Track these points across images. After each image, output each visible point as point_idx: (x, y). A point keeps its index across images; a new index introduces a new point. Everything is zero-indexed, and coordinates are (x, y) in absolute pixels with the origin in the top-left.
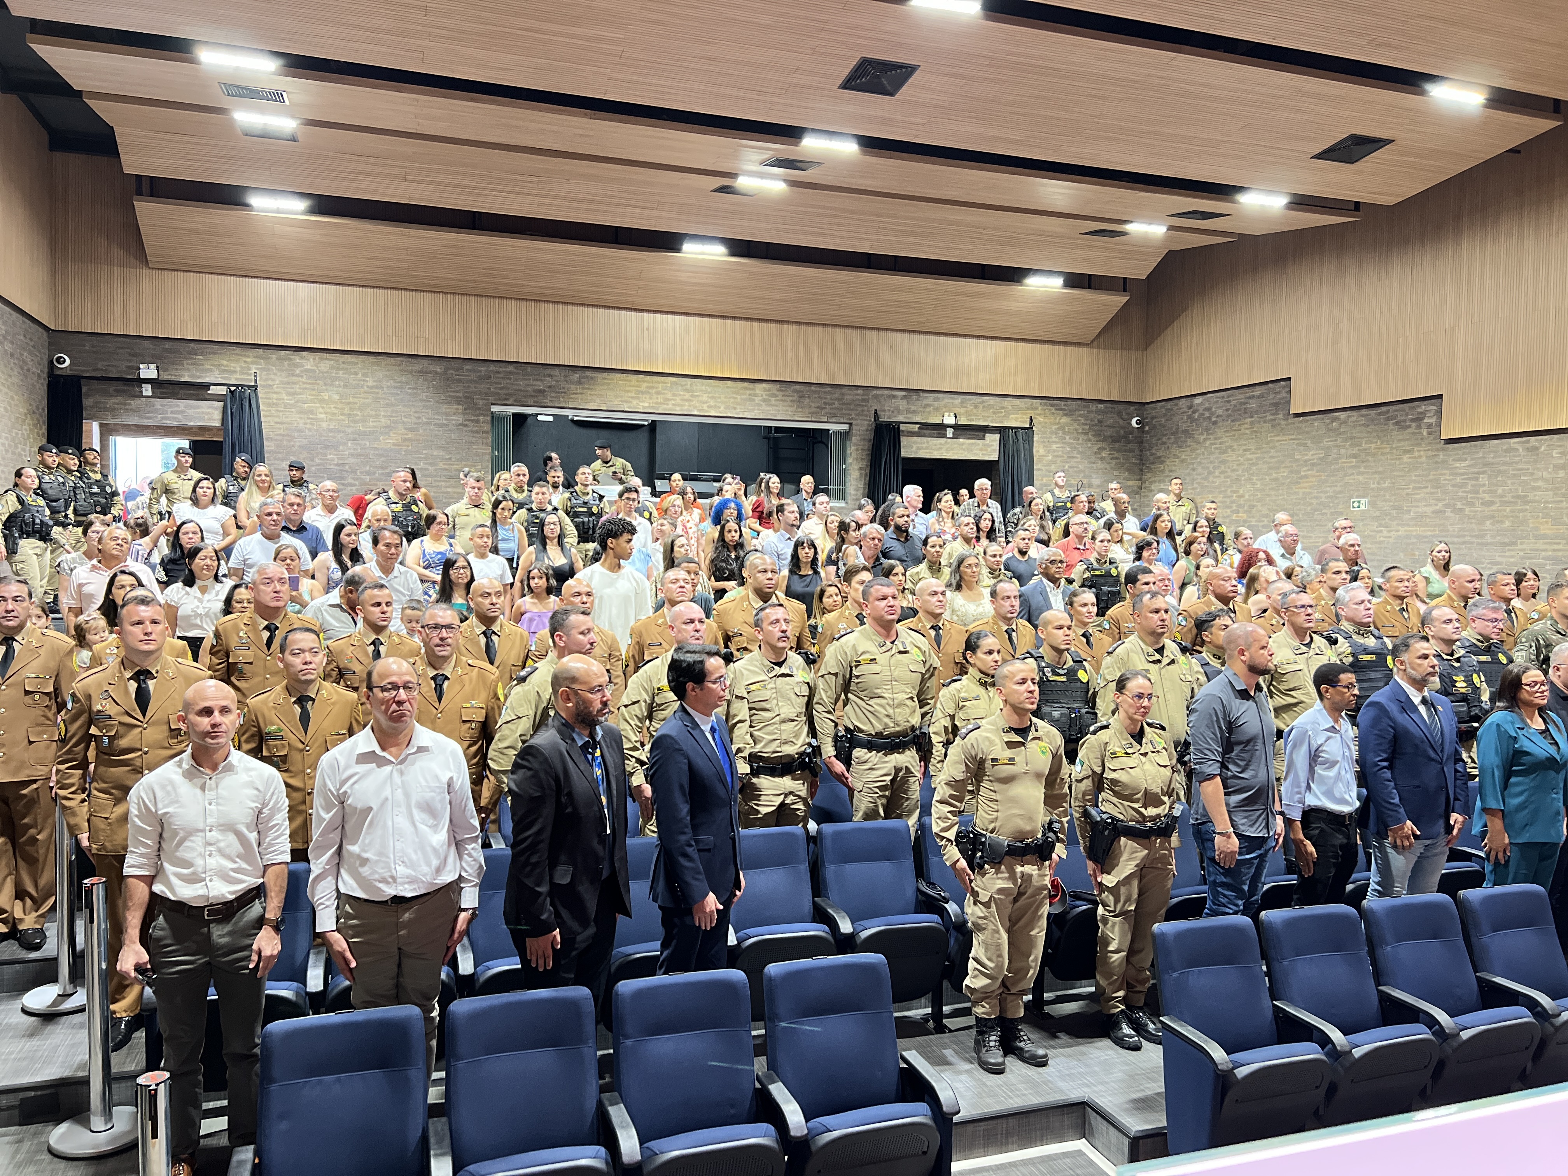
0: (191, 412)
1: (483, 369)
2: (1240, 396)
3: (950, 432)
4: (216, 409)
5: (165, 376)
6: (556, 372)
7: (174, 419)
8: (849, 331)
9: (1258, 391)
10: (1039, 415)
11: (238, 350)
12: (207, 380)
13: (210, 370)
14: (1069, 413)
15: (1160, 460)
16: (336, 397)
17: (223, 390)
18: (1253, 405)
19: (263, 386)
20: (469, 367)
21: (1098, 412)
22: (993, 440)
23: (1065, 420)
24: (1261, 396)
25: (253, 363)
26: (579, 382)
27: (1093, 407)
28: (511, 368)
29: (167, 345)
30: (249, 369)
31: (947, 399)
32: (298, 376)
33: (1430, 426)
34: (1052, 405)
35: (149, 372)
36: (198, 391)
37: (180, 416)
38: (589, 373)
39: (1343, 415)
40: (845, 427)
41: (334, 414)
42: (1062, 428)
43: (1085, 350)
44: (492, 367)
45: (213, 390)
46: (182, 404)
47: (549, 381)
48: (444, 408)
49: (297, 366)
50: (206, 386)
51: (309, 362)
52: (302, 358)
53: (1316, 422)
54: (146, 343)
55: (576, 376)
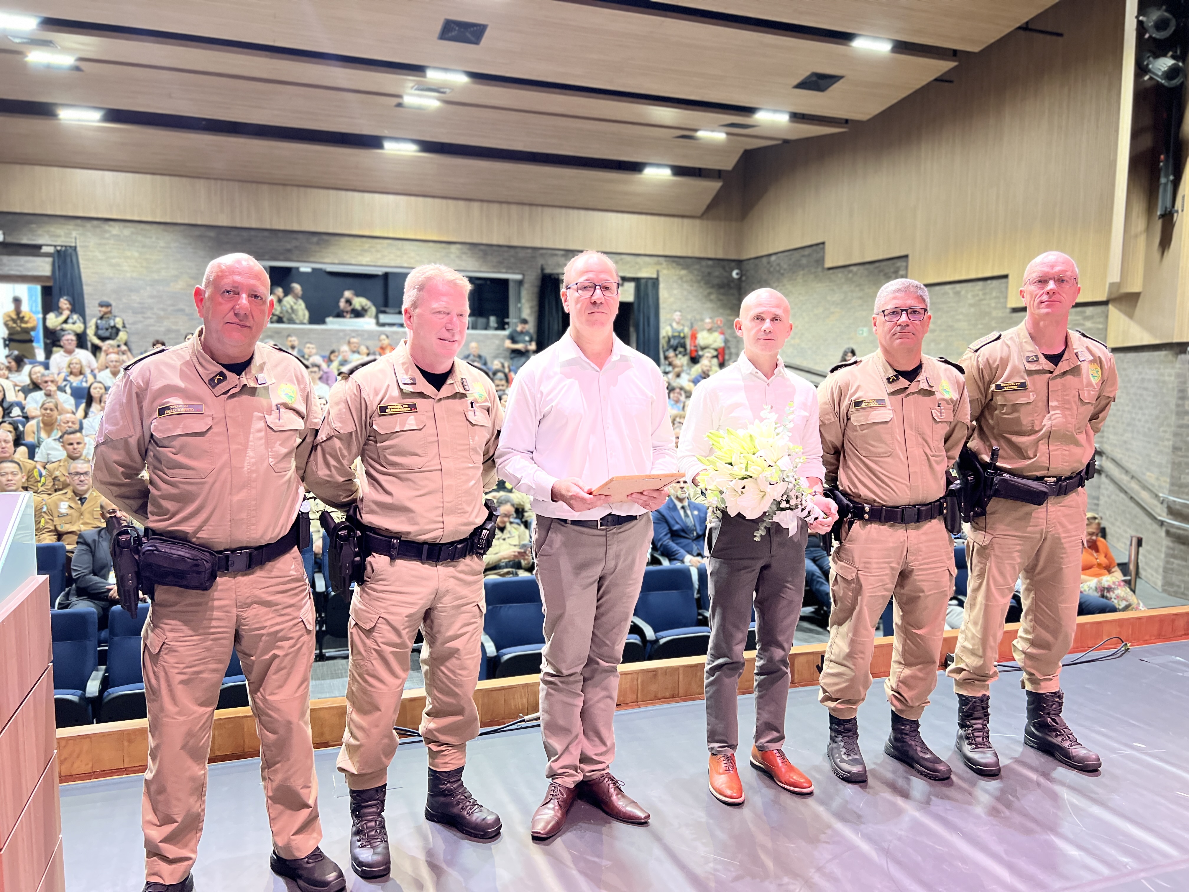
0: (29, 265)
2: (797, 255)
4: (47, 262)
5: (10, 240)
6: (300, 236)
7: (18, 270)
8: (520, 207)
9: (807, 252)
10: (664, 268)
11: (62, 221)
12: (40, 242)
13: (42, 235)
14: (686, 267)
16: (136, 254)
17: (51, 250)
18: (804, 261)
19: (81, 246)
20: (235, 232)
21: (708, 266)
22: (631, 287)
23: (683, 272)
24: (809, 255)
25: (74, 230)
26: (318, 243)
27: (704, 263)
28: (266, 234)
29: (10, 217)
30: (70, 234)
32: (108, 239)
34: (673, 262)
36: (34, 250)
37: (21, 268)
38: (325, 237)
39: (854, 269)
40: (519, 277)
41: (135, 267)
42: (681, 278)
43: (697, 222)
44: (253, 233)
45: (45, 249)
46: (22, 259)
47: (295, 243)
49: (106, 231)
50: (39, 247)
51: (115, 229)
52: (110, 226)
53: (840, 274)
55: (315, 239)
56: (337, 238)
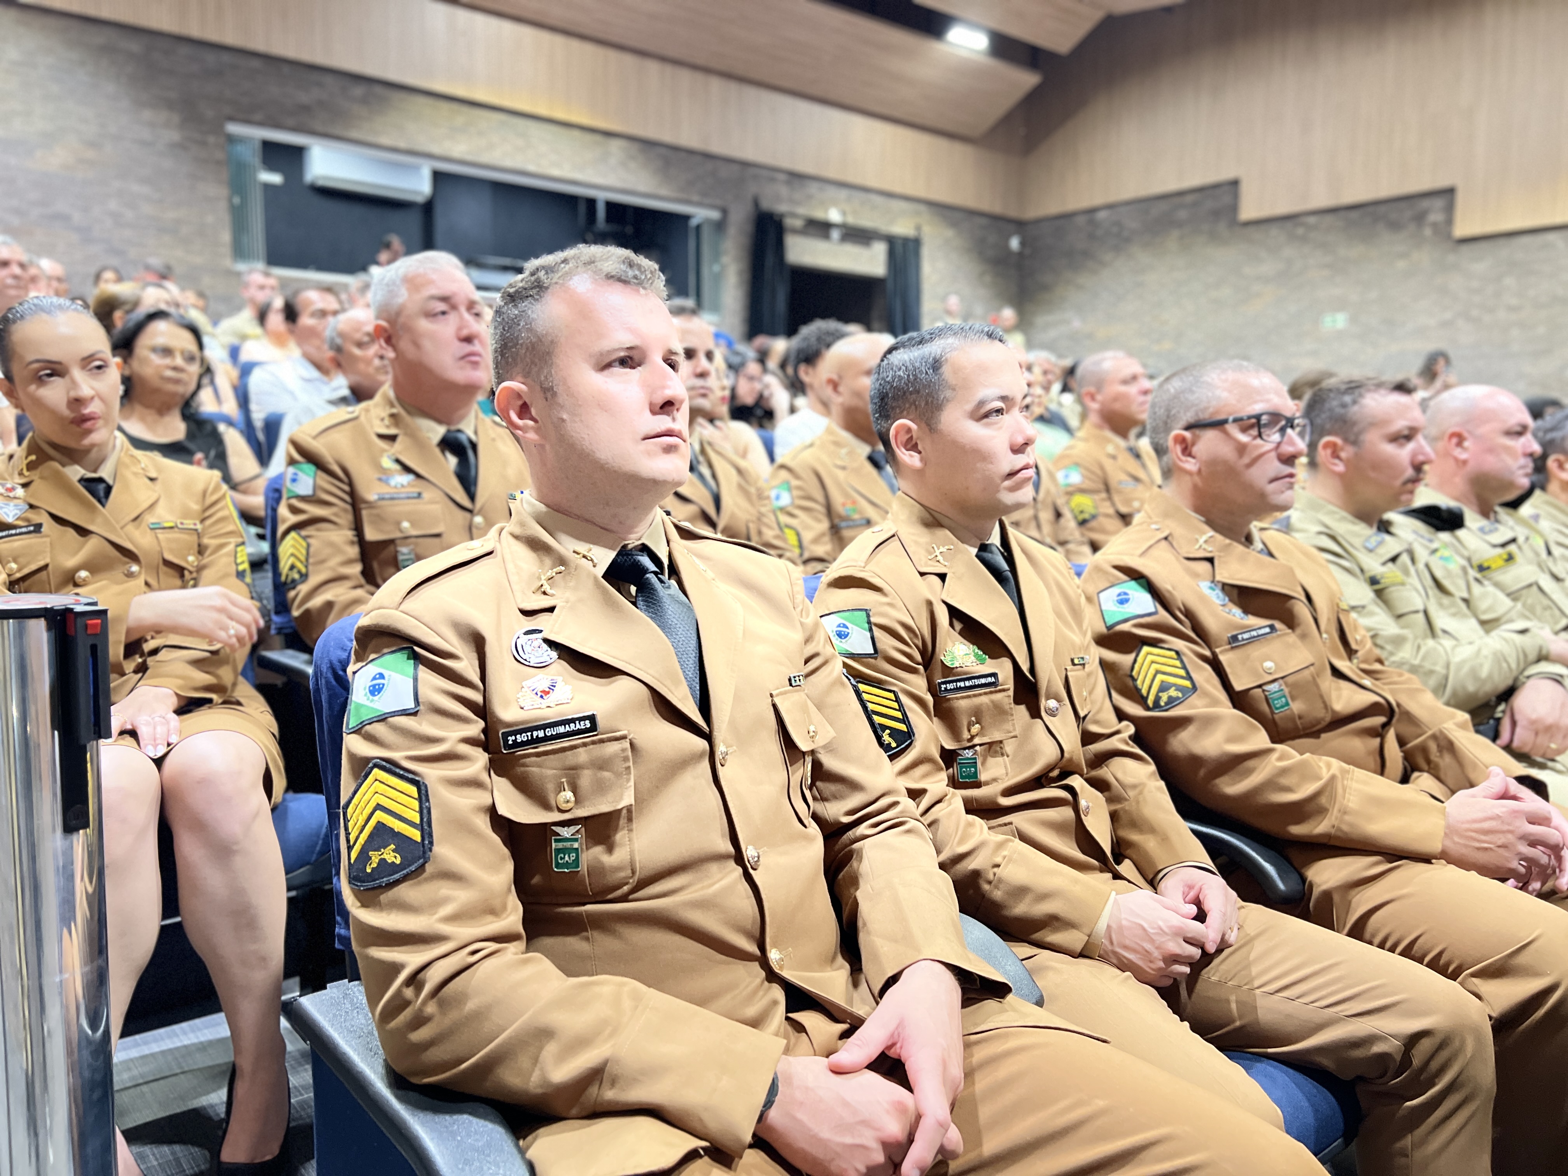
1: (211, 58)
3: (835, 234)
6: (329, 80)
10: (927, 224)
15: (1046, 288)
20: (184, 50)
21: (980, 227)
22: (880, 249)
23: (952, 232)
24: (1194, 205)
26: (365, 101)
27: (977, 220)
28: (256, 63)
31: (832, 192)
33: (1435, 225)
34: (939, 213)
38: (378, 90)
39: (1312, 220)
40: (715, 215)
43: (974, 149)
44: (226, 58)
47: (315, 94)
48: (147, 114)
53: (1273, 230)
55: (358, 91)
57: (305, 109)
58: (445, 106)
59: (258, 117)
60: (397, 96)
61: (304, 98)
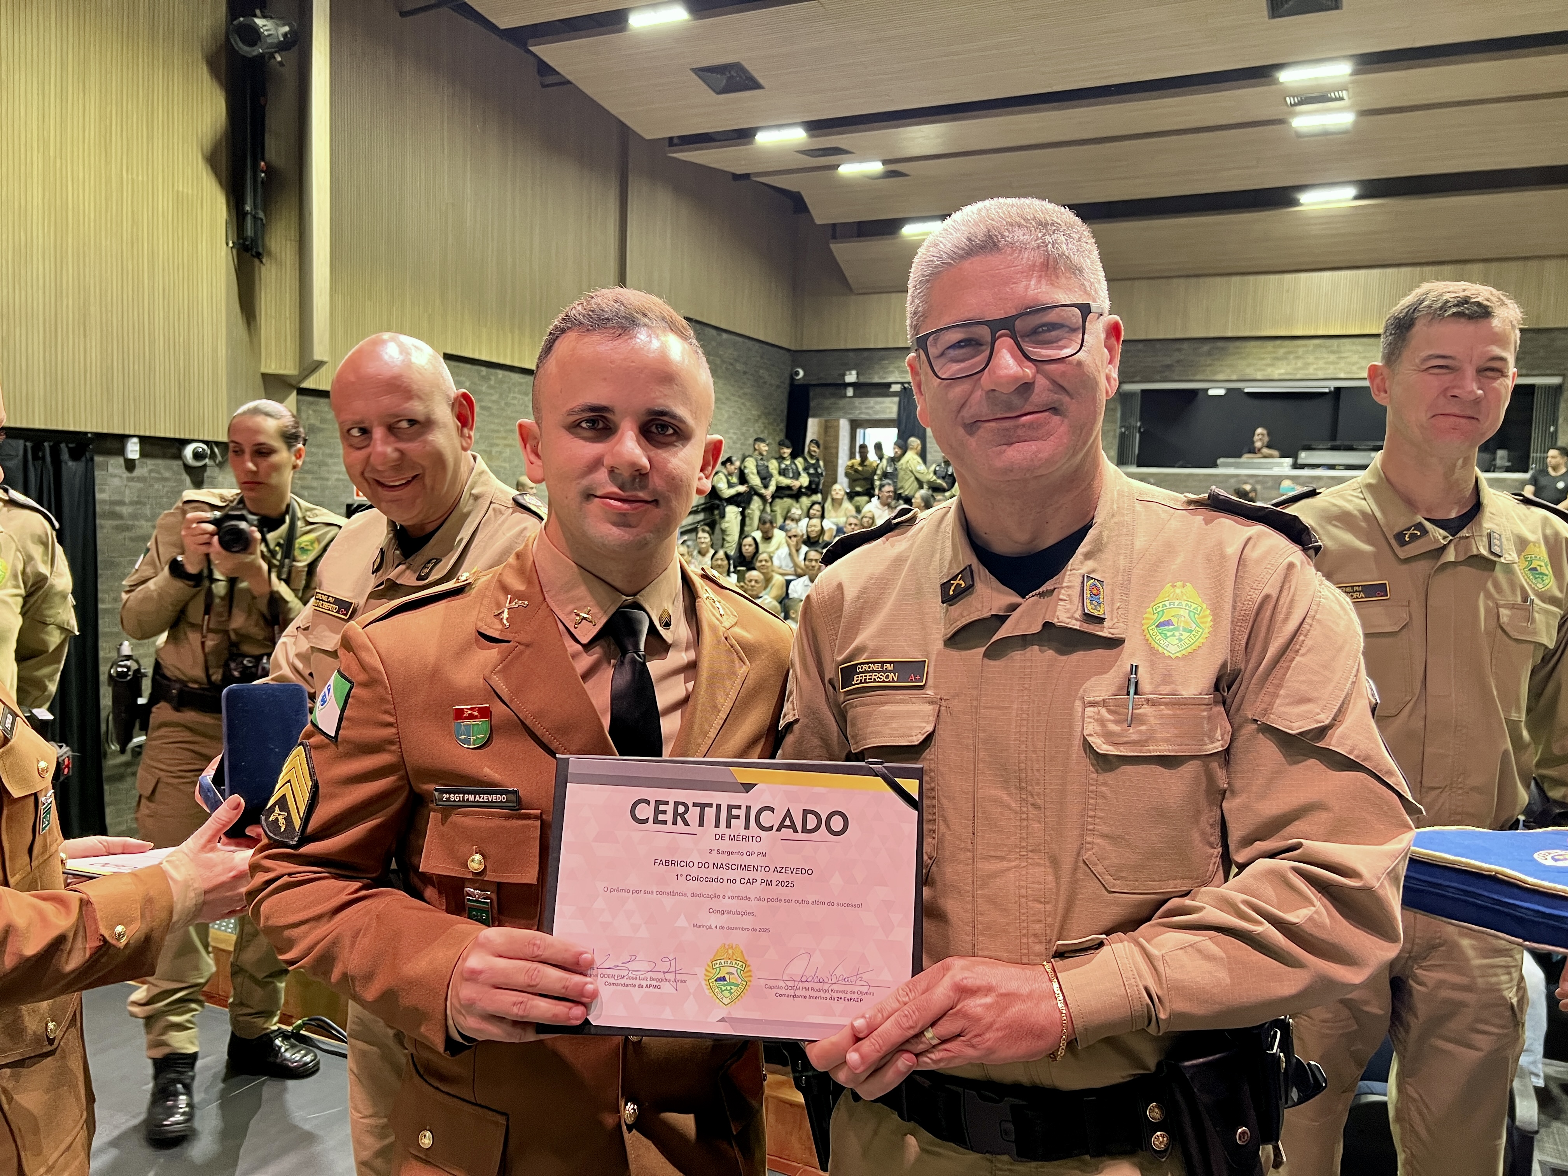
0: (878, 407)
4: (894, 403)
5: (863, 380)
6: (1185, 346)
7: (867, 414)
12: (890, 380)
13: (893, 372)
17: (896, 388)
26: (1209, 354)
28: (1140, 346)
29: (866, 354)
35: (851, 377)
36: (883, 389)
37: (870, 411)
38: (1220, 344)
40: (1556, 380)
45: (893, 388)
46: (872, 401)
47: (1177, 356)
50: (889, 385)
54: (851, 354)
55: (1206, 348)
56: (1238, 343)
57: (1169, 367)
58: (1270, 344)
59: (1137, 379)
60: (1231, 345)
61: (1168, 361)
